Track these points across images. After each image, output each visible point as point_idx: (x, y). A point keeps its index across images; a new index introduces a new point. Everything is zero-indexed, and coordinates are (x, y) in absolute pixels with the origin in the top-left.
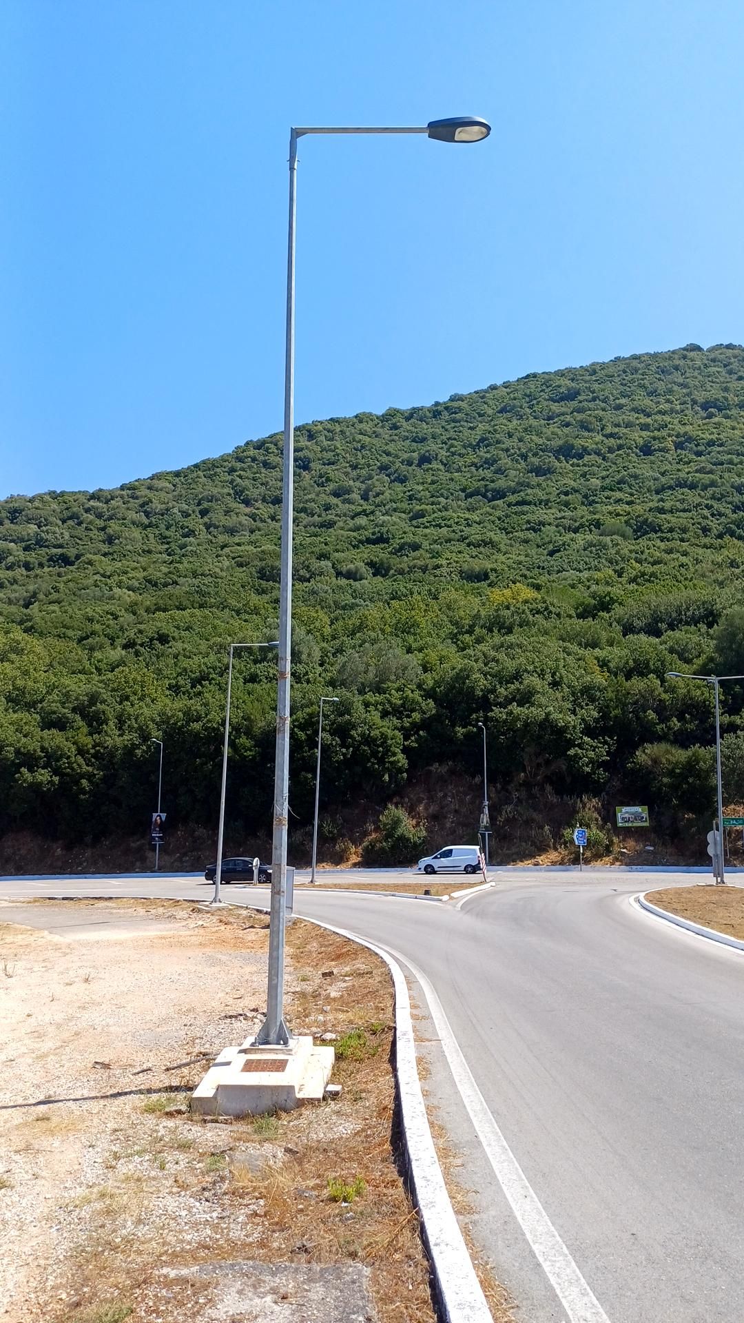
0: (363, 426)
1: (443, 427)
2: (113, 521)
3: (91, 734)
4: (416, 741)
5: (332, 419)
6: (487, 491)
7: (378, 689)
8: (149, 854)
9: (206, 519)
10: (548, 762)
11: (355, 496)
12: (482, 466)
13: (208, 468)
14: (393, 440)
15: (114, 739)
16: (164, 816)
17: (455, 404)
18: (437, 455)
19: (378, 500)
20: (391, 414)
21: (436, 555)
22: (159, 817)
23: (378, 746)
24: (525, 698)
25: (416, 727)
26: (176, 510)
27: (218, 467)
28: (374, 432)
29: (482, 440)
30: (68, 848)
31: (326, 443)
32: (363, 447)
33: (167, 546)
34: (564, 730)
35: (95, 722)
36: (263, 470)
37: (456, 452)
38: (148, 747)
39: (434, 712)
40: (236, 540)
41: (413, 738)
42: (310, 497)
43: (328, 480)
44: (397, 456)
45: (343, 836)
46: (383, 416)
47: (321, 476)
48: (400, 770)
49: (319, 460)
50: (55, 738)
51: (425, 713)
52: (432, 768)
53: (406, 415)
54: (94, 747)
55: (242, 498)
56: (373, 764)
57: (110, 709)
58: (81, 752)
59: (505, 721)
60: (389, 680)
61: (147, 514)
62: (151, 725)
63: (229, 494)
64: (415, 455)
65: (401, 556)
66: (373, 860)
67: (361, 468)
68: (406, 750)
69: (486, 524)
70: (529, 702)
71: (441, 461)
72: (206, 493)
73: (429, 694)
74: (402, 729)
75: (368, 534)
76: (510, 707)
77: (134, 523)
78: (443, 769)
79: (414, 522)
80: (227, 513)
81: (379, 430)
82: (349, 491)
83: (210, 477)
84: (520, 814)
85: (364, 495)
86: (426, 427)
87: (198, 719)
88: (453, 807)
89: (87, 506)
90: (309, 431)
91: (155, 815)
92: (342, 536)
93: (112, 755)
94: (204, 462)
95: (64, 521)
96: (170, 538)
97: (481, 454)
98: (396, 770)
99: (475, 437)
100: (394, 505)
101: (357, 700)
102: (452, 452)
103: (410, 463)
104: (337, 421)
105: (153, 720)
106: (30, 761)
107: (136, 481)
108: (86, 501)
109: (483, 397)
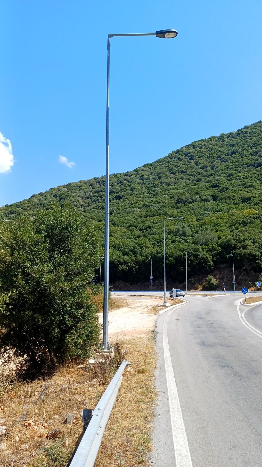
0: (212, 142)
1: (240, 140)
2: (132, 183)
3: (134, 257)
4: (216, 258)
5: (201, 140)
6: (255, 164)
7: (206, 244)
8: (150, 286)
9: (160, 181)
10: (251, 264)
11: (209, 169)
12: (254, 154)
13: (160, 161)
14: (223, 146)
15: (140, 258)
16: (153, 277)
17: (245, 130)
18: (238, 151)
19: (216, 170)
20: (222, 136)
21: (234, 191)
22: (152, 277)
23: (206, 260)
24: (245, 247)
25: (216, 255)
26: (151, 178)
27: (163, 161)
28: (216, 144)
29: (254, 144)
30: (131, 284)
31: (199, 150)
32: (212, 150)
33: (149, 191)
34: (255, 256)
35: (135, 253)
36: (178, 161)
37: (245, 149)
38: (148, 260)
39: (221, 250)
40: (170, 187)
41: (215, 258)
42: (193, 170)
43: (200, 163)
44: (224, 153)
45: (197, 283)
46: (219, 137)
47: (197, 162)
48: (212, 266)
49: (197, 156)
50: (127, 258)
51: (218, 251)
52: (221, 266)
53: (227, 136)
54: (135, 260)
55: (171, 172)
56: (204, 265)
57: (138, 250)
58: (132, 261)
59: (239, 253)
60: (209, 241)
61: (142, 180)
62: (149, 255)
63: (167, 171)
64: (230, 151)
65: (222, 192)
66: (205, 289)
67: (211, 158)
68: (213, 261)
69: (253, 178)
70: (246, 248)
71: (239, 153)
72: (160, 171)
73: (220, 246)
74: (212, 255)
75: (212, 184)
76: (240, 250)
77: (138, 183)
78: (224, 266)
79: (228, 178)
80: (167, 177)
81: (217, 143)
82: (206, 167)
83: (161, 165)
84: (244, 278)
85: (212, 168)
86: (234, 140)
87: (160, 253)
88: (226, 276)
89: (124, 178)
90: (193, 145)
91: (151, 277)
92: (204, 185)
93: (140, 262)
94: (159, 160)
95: (118, 184)
96: (149, 187)
97: (254, 150)
98: (210, 266)
99: (251, 143)
100: (222, 172)
101: (200, 248)
102: (243, 149)
103: (228, 155)
104: (203, 141)
105: (149, 253)
106: (121, 263)
107: (138, 168)
108: (124, 176)
109: (256, 126)
